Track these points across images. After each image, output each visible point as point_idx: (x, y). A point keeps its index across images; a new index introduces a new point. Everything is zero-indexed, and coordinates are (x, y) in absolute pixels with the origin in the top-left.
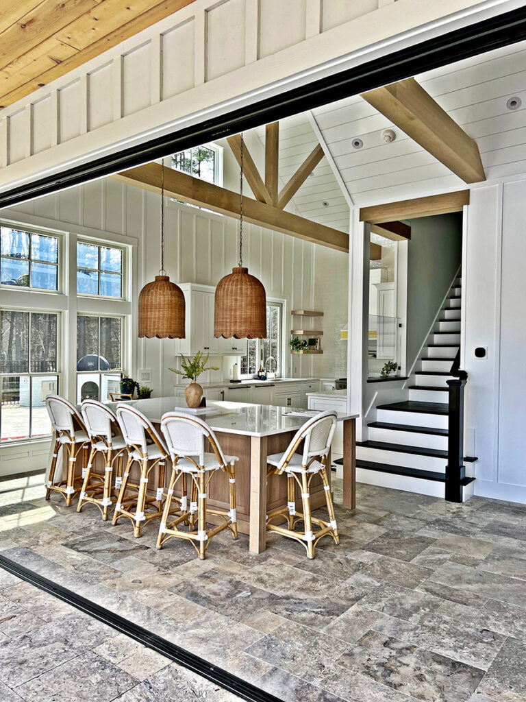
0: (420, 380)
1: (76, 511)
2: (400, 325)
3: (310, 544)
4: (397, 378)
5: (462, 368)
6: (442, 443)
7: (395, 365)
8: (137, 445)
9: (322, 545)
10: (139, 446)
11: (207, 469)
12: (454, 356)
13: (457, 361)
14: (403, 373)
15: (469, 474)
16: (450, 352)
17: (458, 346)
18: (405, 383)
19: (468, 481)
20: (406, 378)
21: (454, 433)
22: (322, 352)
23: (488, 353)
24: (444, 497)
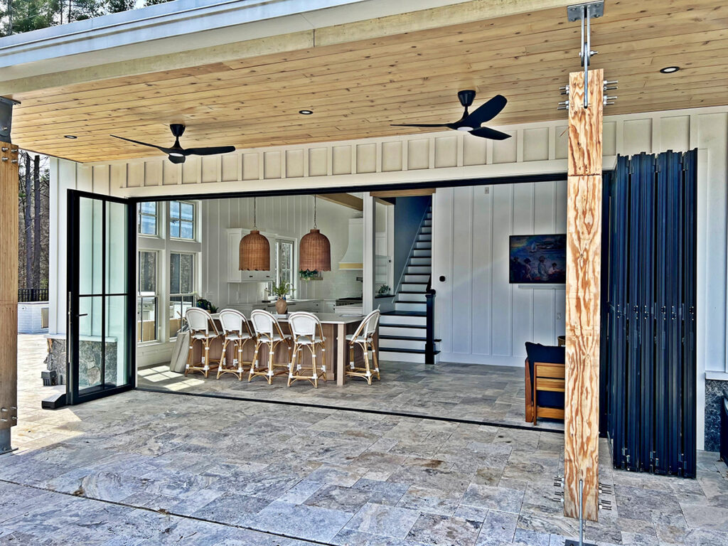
0: (401, 297)
1: (216, 379)
2: (390, 261)
3: (369, 378)
4: (389, 296)
5: (432, 288)
6: (423, 333)
7: (387, 287)
8: (267, 334)
9: (374, 379)
10: (269, 334)
11: (316, 342)
12: (427, 281)
13: (429, 284)
14: (392, 293)
15: (437, 350)
16: (425, 279)
17: (430, 274)
18: (393, 299)
19: (437, 352)
20: (394, 296)
21: (430, 327)
22: (322, 279)
23: (447, 279)
24: (424, 362)
